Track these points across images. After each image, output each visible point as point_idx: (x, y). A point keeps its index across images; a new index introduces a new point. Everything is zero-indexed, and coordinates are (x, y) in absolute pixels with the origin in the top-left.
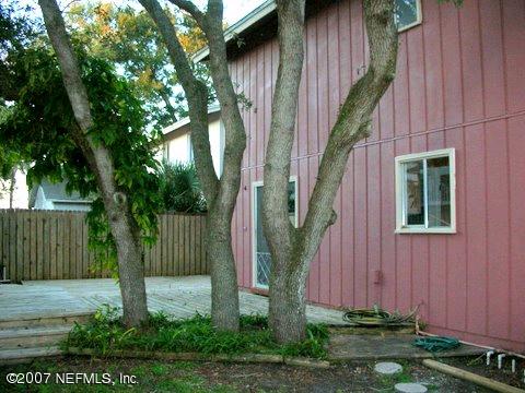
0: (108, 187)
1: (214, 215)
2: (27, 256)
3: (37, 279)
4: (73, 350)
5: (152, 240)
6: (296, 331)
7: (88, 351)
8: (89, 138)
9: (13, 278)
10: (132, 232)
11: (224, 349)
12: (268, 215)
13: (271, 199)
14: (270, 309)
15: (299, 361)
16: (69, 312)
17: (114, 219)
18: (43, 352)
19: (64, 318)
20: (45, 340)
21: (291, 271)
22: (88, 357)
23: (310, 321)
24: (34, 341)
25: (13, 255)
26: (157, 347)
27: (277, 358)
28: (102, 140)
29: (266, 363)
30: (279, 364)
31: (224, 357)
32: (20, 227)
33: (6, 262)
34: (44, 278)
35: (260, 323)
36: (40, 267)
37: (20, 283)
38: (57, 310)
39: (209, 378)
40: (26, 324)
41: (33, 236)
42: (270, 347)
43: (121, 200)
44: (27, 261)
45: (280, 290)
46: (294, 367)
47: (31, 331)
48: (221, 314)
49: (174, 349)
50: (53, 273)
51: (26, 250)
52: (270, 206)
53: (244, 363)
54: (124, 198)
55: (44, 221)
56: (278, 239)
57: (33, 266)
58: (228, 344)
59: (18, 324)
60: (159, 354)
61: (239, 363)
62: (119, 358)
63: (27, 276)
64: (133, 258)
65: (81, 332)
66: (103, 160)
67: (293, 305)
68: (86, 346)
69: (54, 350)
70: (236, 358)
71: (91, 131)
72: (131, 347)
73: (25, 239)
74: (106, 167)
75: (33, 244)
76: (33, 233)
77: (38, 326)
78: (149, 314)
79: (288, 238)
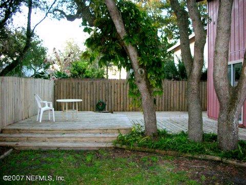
0: (136, 66)
1: (190, 80)
2: (116, 100)
3: (120, 111)
4: (118, 145)
5: (160, 93)
6: (232, 144)
7: (124, 146)
8: (125, 42)
9: (110, 110)
10: (148, 88)
11: (190, 151)
12: (217, 79)
13: (218, 70)
14: (218, 131)
15: (230, 161)
16: (122, 127)
17: (139, 82)
18: (104, 145)
19: (118, 130)
20: (107, 140)
21: (230, 111)
22: (124, 149)
23: (240, 139)
24: (102, 140)
25: (110, 100)
26: (157, 147)
27: (218, 158)
28: (130, 42)
29: (212, 161)
30: (219, 162)
31: (190, 155)
32: (113, 87)
33: (107, 103)
34: (123, 111)
35: (214, 138)
36: (122, 106)
37: (112, 113)
38: (116, 126)
39: (178, 166)
40: (101, 131)
41: (119, 91)
42: (216, 152)
43: (142, 72)
44: (116, 103)
45: (223, 121)
46: (227, 164)
47: (102, 135)
48: (192, 132)
49: (165, 149)
50: (128, 109)
51: (116, 98)
52: (217, 74)
53: (200, 159)
54: (143, 71)
55: (124, 84)
56: (222, 92)
57: (119, 105)
58: (192, 148)
59: (97, 131)
60: (157, 151)
61: (197, 159)
62: (138, 151)
63: (116, 109)
64: (149, 102)
65: (122, 137)
66: (132, 52)
67: (230, 129)
68: (123, 144)
69: (110, 145)
70: (196, 156)
71: (125, 38)
72: (145, 146)
73: (115, 92)
74: (134, 56)
75: (119, 95)
76: (119, 90)
77: (106, 133)
78: (158, 130)
79: (228, 92)
